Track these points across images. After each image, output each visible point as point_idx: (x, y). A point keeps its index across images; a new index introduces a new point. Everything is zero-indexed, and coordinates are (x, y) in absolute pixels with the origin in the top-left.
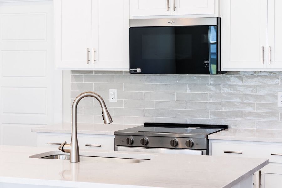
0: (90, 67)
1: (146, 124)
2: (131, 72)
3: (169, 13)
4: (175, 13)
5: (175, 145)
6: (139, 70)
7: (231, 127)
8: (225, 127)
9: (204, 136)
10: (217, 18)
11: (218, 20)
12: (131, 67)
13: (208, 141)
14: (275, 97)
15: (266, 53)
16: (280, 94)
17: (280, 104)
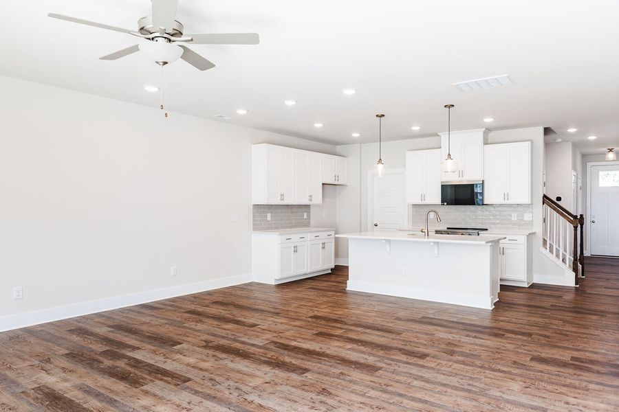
0: (423, 203)
1: (448, 228)
2: (442, 205)
3: (460, 178)
4: (463, 178)
6: (445, 204)
7: (489, 229)
8: (487, 229)
9: (476, 232)
11: (483, 181)
12: (442, 202)
14: (511, 216)
15: (506, 196)
16: (513, 215)
17: (513, 219)
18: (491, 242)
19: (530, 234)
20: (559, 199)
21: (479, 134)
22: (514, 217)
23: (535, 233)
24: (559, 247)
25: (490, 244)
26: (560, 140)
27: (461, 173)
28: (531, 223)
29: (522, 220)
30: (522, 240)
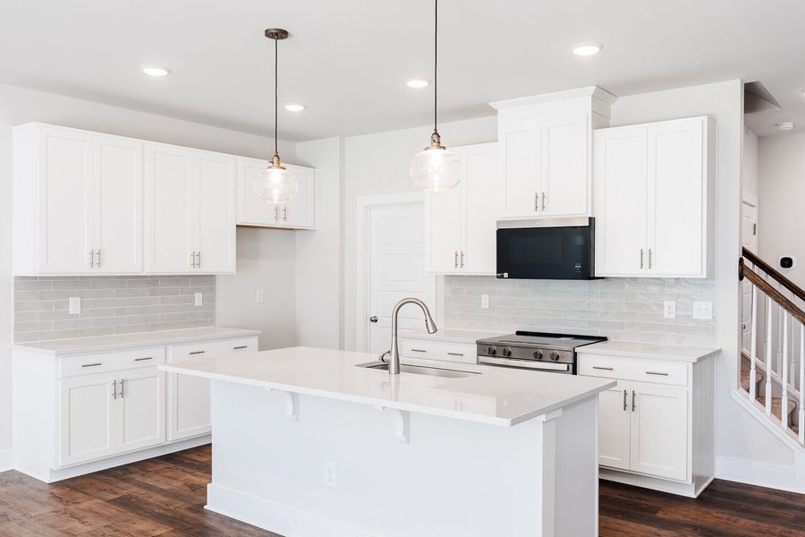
1: (519, 333)
2: (498, 277)
3: (538, 213)
4: (544, 213)
5: (539, 357)
6: (506, 275)
7: (611, 339)
8: (604, 339)
9: (571, 349)
10: (590, 218)
11: (592, 220)
12: (499, 270)
13: (575, 354)
14: (661, 306)
15: (646, 257)
16: (666, 303)
17: (666, 315)
18: (547, 411)
19: (700, 359)
20: (787, 263)
21: (580, 103)
22: (670, 310)
23: (718, 352)
24: (797, 388)
25: (543, 418)
26: (788, 126)
27: (540, 201)
28: (708, 328)
29: (689, 317)
30: (681, 374)
